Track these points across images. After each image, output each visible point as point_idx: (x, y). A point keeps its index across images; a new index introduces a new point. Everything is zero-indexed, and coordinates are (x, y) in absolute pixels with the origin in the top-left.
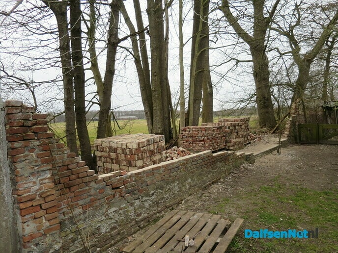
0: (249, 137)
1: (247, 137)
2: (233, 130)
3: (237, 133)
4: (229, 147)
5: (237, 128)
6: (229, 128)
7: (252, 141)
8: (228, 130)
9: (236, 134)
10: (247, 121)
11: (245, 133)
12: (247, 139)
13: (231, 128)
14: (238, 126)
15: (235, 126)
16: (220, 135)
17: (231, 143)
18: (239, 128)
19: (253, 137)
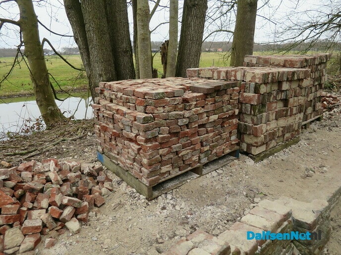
0: (319, 106)
1: (314, 106)
2: (270, 94)
3: (286, 102)
4: (249, 146)
5: (285, 86)
6: (257, 90)
7: (326, 114)
8: (251, 94)
9: (280, 106)
10: (320, 64)
11: (311, 97)
12: (314, 110)
13: (263, 89)
14: (290, 81)
15: (280, 83)
16: (214, 118)
17: (256, 136)
18: (295, 85)
19: (329, 103)
